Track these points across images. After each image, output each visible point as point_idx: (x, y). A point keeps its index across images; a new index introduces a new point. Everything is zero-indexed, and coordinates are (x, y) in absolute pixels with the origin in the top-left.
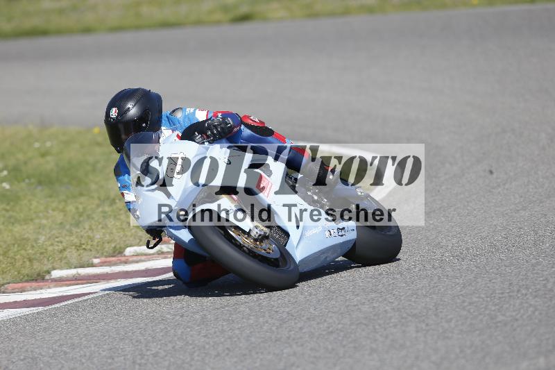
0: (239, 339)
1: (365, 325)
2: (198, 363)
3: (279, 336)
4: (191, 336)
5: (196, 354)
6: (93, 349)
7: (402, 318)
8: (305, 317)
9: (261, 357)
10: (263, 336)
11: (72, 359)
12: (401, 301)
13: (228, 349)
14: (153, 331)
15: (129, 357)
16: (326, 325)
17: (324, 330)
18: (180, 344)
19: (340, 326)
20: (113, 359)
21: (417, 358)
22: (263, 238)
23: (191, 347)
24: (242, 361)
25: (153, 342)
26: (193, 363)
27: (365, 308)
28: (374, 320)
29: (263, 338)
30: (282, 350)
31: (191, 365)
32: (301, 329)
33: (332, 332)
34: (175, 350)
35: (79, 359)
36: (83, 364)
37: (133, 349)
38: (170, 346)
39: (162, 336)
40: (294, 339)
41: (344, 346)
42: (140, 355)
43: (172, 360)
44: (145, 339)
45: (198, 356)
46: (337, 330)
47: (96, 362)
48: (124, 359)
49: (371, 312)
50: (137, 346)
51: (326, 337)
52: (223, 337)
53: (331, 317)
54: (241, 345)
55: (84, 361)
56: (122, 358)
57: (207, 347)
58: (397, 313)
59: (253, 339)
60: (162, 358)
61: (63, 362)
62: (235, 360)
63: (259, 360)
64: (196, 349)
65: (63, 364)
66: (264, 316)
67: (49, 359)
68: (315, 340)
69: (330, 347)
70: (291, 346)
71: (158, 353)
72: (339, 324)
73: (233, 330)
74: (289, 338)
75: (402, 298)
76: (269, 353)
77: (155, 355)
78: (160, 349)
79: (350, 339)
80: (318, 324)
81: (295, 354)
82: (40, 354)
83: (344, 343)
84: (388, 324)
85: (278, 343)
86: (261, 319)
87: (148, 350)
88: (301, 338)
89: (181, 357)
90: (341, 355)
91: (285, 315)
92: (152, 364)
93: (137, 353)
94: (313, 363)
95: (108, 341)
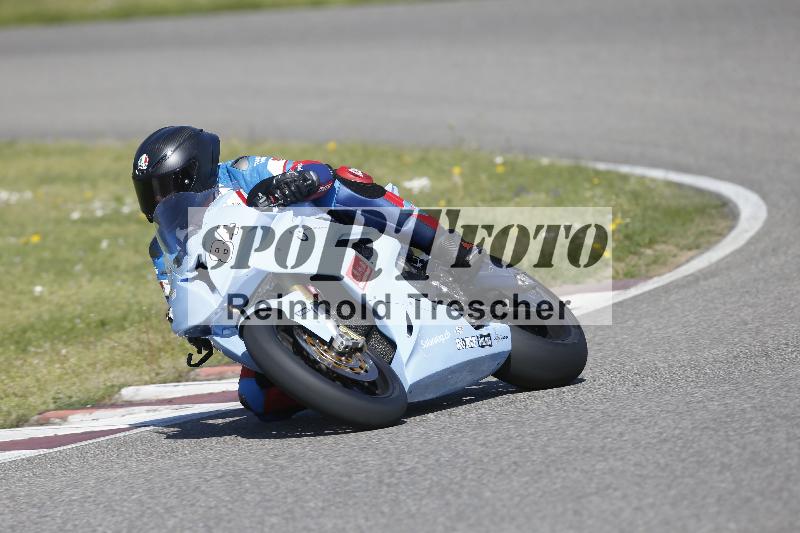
0: (531, 449)
1: (713, 429)
2: (473, 483)
3: (589, 445)
4: (463, 444)
5: (469, 470)
6: (321, 462)
7: (769, 420)
8: (627, 418)
9: (564, 475)
10: (565, 445)
11: (291, 477)
12: (766, 395)
13: (515, 463)
14: (408, 436)
15: (372, 474)
16: (657, 429)
17: (655, 438)
18: (446, 456)
19: (677, 432)
20: (350, 477)
21: (788, 478)
22: (352, 351)
23: (462, 460)
24: (536, 482)
25: (408, 452)
26: (465, 483)
27: (714, 406)
28: (726, 422)
29: (567, 448)
30: (593, 466)
31: (462, 487)
32: (621, 434)
33: (665, 440)
34: (440, 465)
35: (302, 476)
36: (307, 483)
37: (379, 462)
38: (432, 458)
39: (421, 444)
40: (610, 450)
41: (683, 460)
42: (390, 471)
43: (435, 478)
44: (397, 449)
45: (472, 473)
46: (673, 437)
47: (325, 481)
48: (366, 477)
49: (722, 412)
50: (385, 458)
51: (657, 447)
52: (509, 447)
53: (664, 418)
54: (535, 458)
55: (308, 479)
56: (364, 475)
57: (486, 460)
58: (760, 414)
59: (552, 450)
60: (420, 476)
61: (278, 480)
62: (527, 479)
63: (559, 480)
64: (470, 462)
65: (277, 483)
66: (567, 417)
67: (258, 476)
68: (641, 450)
69: (662, 461)
70: (606, 460)
71: (415, 468)
72: (675, 428)
73: (523, 437)
74: (603, 448)
75: (768, 391)
76: (575, 469)
77: (410, 472)
78: (417, 463)
79: (691, 451)
80: (646, 428)
81: (612, 470)
82: (245, 469)
83: (683, 456)
84: (747, 428)
85: (588, 455)
86: (563, 421)
87: (400, 464)
88: (620, 448)
89: (448, 474)
90: (678, 473)
91: (598, 415)
92: (406, 484)
93: (384, 468)
94: (638, 484)
95: (342, 451)
